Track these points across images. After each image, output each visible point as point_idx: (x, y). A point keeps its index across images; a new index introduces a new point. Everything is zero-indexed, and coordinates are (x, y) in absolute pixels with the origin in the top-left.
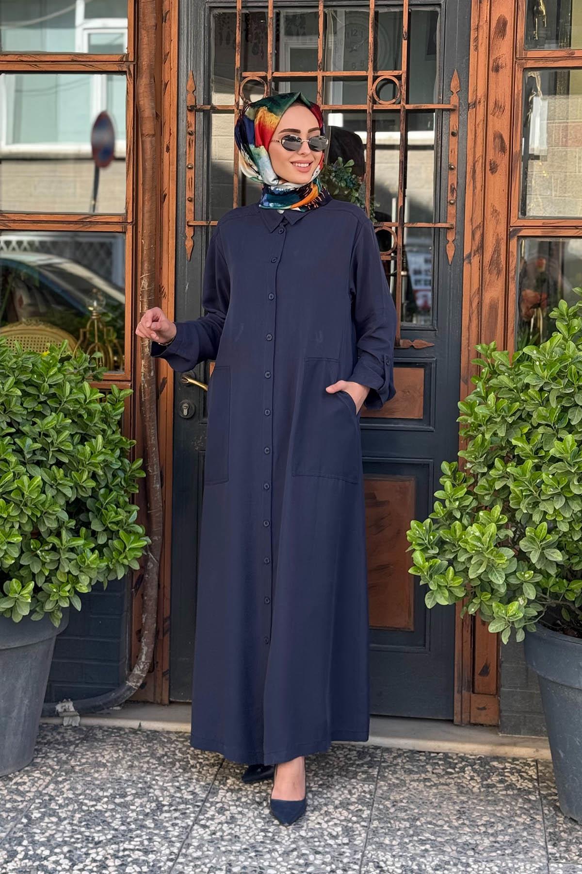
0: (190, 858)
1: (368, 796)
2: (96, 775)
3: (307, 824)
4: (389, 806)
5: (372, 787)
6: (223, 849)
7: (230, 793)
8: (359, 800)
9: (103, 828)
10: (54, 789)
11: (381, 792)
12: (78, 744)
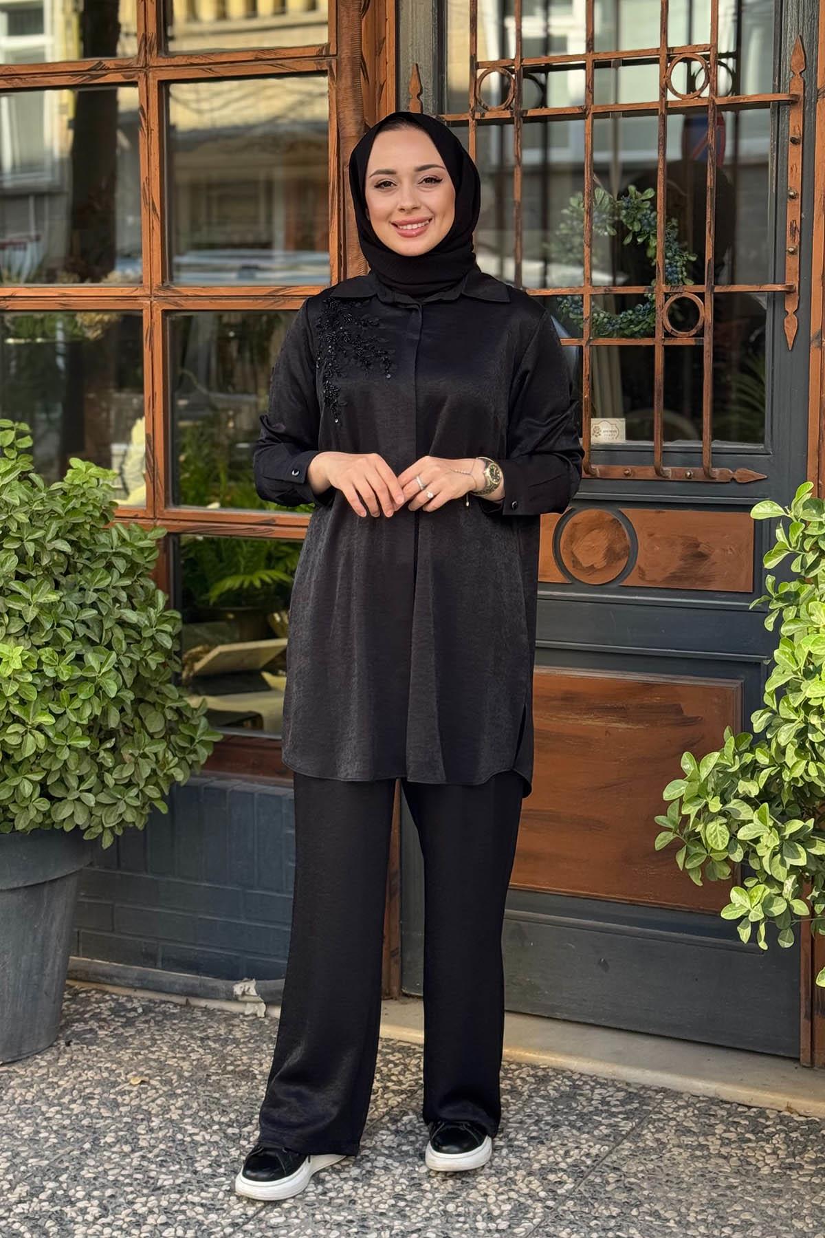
0: (263, 1226)
1: (589, 1162)
2: (231, 1091)
3: (468, 1194)
4: (611, 1180)
5: (607, 1148)
6: (318, 1217)
7: (392, 1137)
8: (569, 1166)
9: (181, 1169)
10: (159, 1106)
11: (615, 1158)
12: (244, 1042)
